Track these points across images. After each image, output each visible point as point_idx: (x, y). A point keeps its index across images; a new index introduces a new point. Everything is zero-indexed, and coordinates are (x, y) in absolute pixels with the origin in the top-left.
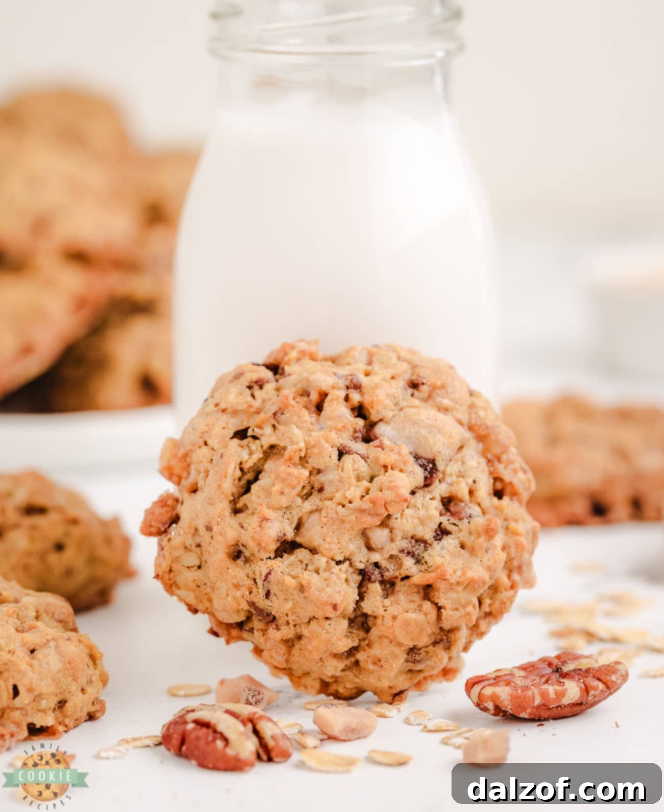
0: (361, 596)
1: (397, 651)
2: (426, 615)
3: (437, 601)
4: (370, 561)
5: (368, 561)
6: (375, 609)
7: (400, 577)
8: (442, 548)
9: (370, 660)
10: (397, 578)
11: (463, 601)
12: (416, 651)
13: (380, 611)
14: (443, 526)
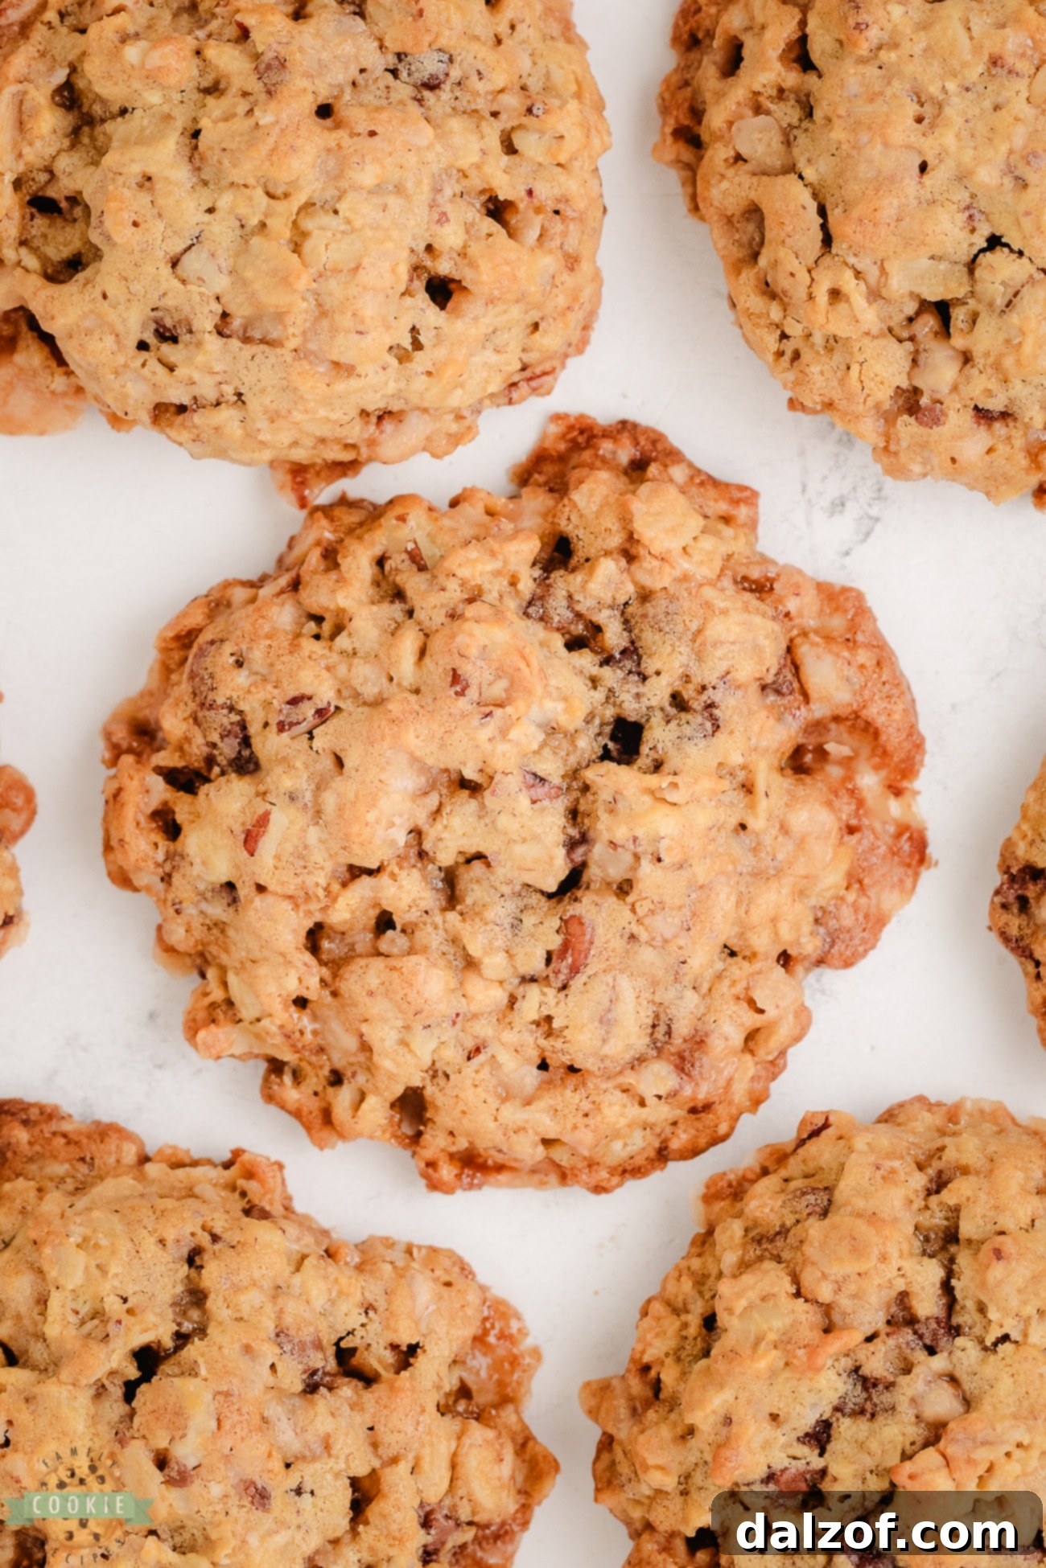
0: (947, 1288)
1: (860, 1203)
2: (824, 1276)
3: (807, 1306)
4: (945, 1354)
5: (950, 1353)
6: (919, 1268)
7: (883, 1336)
8: (814, 1405)
9: (902, 1176)
10: (888, 1335)
11: (756, 1315)
12: (817, 1209)
13: (909, 1265)
14: (817, 1451)
